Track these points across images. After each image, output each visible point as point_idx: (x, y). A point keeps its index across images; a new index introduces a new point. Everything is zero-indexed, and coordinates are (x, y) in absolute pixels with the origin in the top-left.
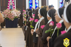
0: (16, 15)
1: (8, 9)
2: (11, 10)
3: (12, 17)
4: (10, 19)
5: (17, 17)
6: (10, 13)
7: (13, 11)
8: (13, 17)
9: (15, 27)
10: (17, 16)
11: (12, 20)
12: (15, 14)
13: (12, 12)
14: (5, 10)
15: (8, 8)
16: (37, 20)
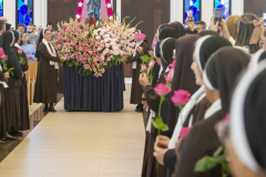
0: (116, 47)
1: (78, 16)
2: (91, 22)
3: (95, 60)
4: (86, 67)
5: (124, 59)
6: (89, 36)
7: (103, 30)
8: (103, 58)
9: (110, 110)
10: (122, 53)
11: (97, 74)
12: (113, 43)
13: (95, 32)
14: (66, 24)
15: (79, 11)
16: (182, 92)
